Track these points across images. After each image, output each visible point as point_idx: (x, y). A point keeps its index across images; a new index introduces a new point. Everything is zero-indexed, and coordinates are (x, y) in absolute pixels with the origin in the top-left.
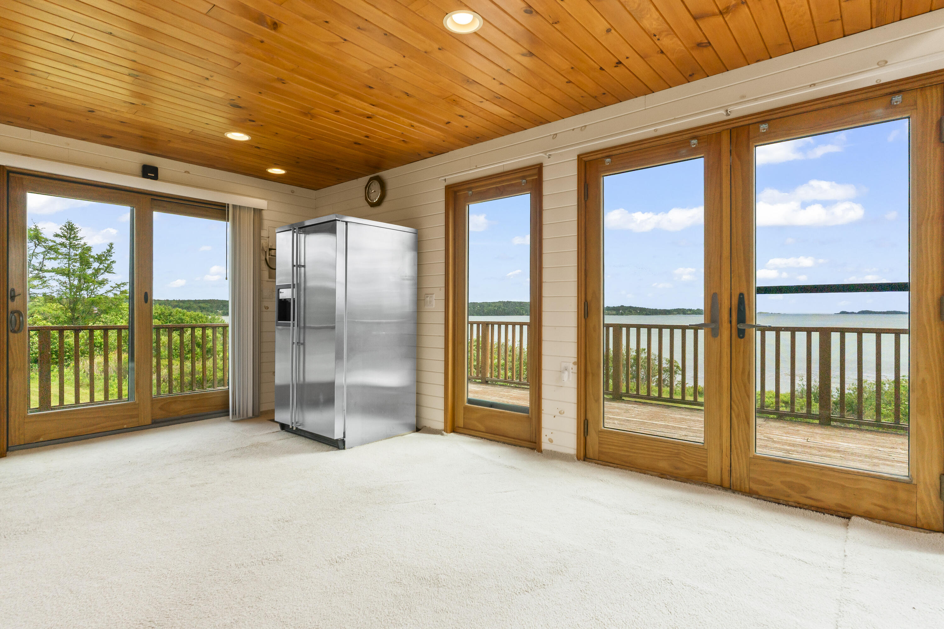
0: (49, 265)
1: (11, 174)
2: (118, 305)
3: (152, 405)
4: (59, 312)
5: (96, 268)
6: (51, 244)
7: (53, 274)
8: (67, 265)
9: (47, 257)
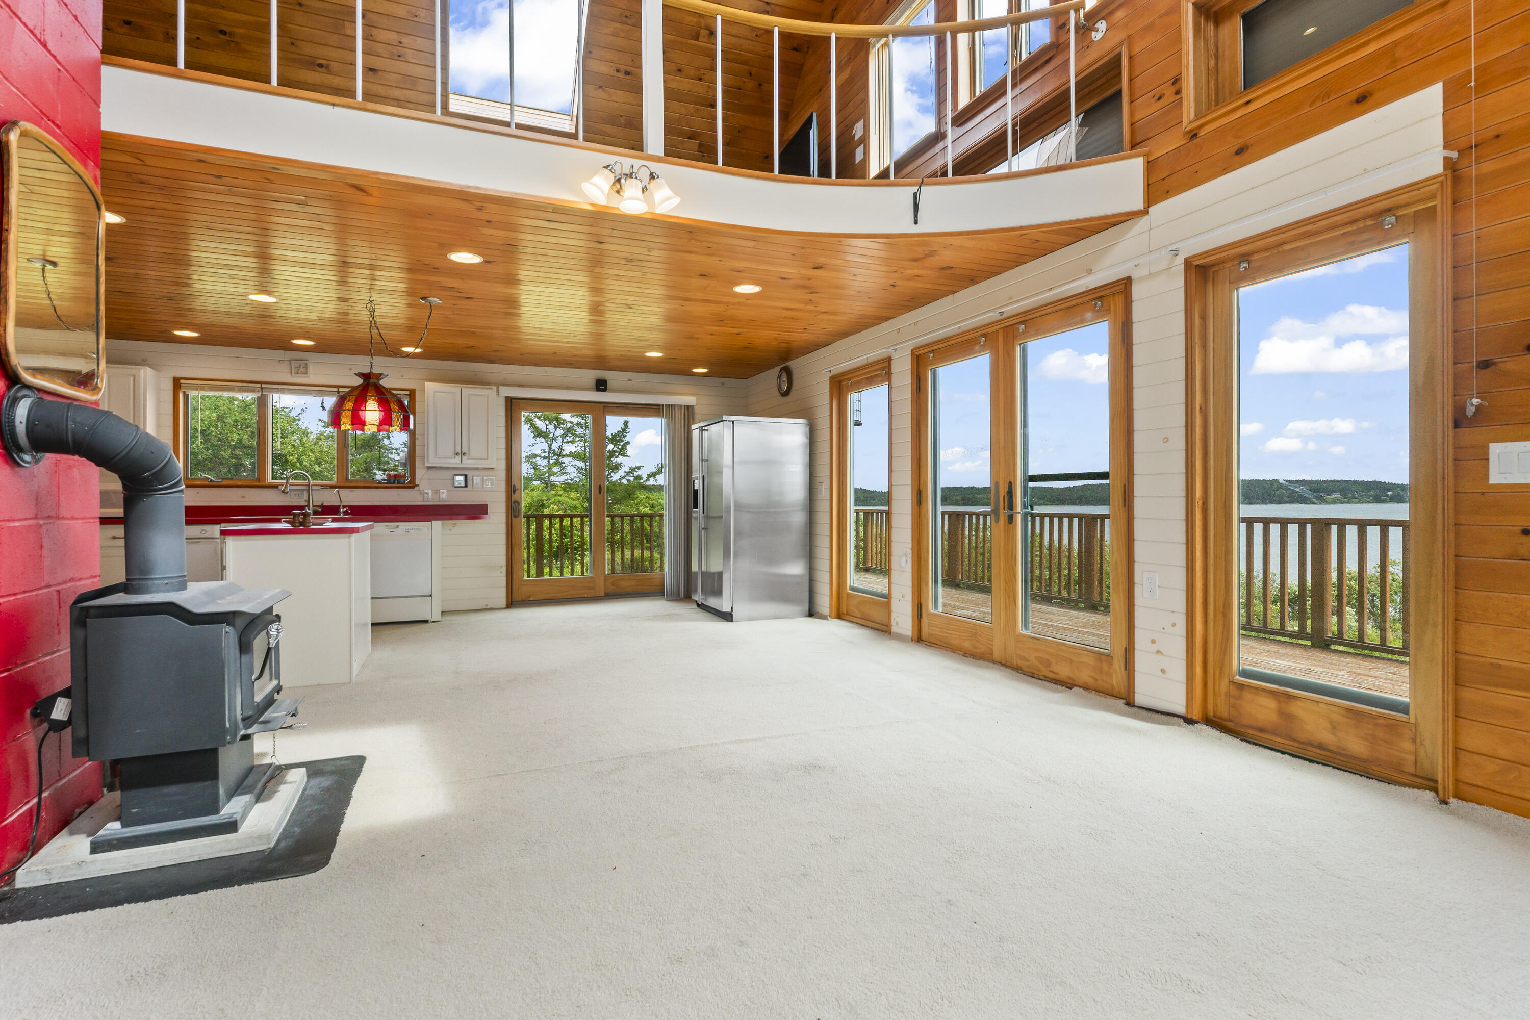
0: (569, 449)
1: (513, 400)
2: (631, 494)
3: (605, 580)
4: (577, 503)
5: (611, 450)
6: (569, 425)
7: (570, 459)
8: (583, 448)
9: (565, 440)
